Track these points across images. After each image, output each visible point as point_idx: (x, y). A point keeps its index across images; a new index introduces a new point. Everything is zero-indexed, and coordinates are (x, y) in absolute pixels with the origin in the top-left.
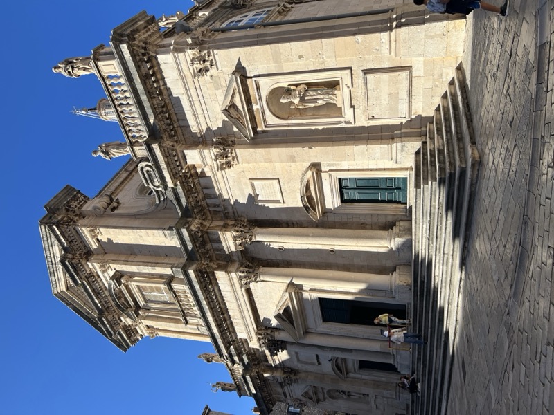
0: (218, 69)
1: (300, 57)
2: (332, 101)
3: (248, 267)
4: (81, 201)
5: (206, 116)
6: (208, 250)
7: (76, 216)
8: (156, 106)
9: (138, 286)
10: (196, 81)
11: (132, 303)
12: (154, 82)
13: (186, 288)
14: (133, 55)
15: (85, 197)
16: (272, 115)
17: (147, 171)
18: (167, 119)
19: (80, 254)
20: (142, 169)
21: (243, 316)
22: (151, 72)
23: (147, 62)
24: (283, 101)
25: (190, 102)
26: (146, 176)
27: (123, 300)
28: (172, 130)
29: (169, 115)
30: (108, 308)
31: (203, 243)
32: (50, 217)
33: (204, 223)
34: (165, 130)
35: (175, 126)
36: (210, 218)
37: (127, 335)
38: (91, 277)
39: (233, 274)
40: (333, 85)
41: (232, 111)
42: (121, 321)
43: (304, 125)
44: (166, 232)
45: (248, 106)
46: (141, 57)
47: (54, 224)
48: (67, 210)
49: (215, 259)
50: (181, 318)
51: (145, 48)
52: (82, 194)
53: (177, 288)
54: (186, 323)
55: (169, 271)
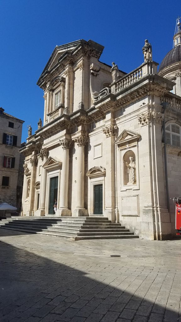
0: (141, 127)
1: (144, 166)
2: (130, 180)
3: (68, 144)
4: (96, 55)
5: (125, 122)
6: (74, 125)
7: (89, 55)
8: (127, 97)
9: (61, 90)
10: (136, 117)
11: (54, 88)
12: (137, 96)
13: (60, 115)
14: (146, 85)
15: (99, 57)
16: (125, 153)
17: (105, 92)
18: (123, 103)
19: (72, 60)
20: (106, 90)
21: (51, 142)
22: (140, 94)
23: (144, 92)
24: (130, 158)
25: (130, 114)
26: (104, 92)
27: (56, 83)
28: (119, 105)
29: (125, 103)
30: (52, 75)
31: (76, 122)
32: (85, 43)
33: (85, 122)
34: (118, 102)
35: (121, 106)
36: (88, 124)
37: (43, 84)
38: (63, 66)
39: (64, 137)
40: (135, 181)
41: (125, 134)
42: (48, 82)
44: (81, 104)
45: (127, 142)
46: (146, 89)
47: (82, 46)
48: (90, 50)
49: (72, 128)
50: (49, 113)
51: (150, 90)
52: (100, 55)
53: (60, 110)
54: (48, 115)
55: (66, 106)
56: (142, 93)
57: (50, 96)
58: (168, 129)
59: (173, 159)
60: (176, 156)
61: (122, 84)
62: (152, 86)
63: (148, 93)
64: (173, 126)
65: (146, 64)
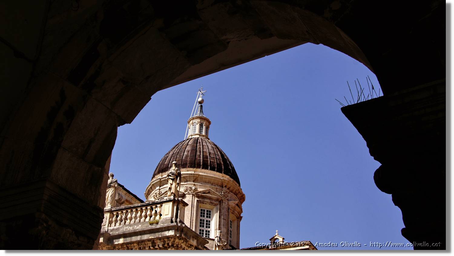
8: (132, 245)
14: (168, 237)
22: (157, 247)
23: (163, 245)
34: (114, 248)
46: (167, 242)
51: (173, 245)
56: (159, 247)
61: (124, 217)
62: (177, 240)
65: (170, 201)
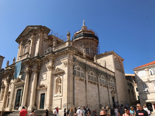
0: (65, 67)
1: (65, 85)
4: (47, 33)
7: (43, 32)
9: (28, 46)
11: (25, 44)
12: (63, 54)
13: (26, 58)
16: (57, 78)
17: (50, 50)
18: (57, 55)
19: (35, 33)
20: (50, 48)
24: (59, 81)
27: (26, 42)
28: (55, 56)
31: (34, 62)
32: (42, 27)
33: (39, 62)
35: (57, 57)
36: (41, 63)
38: (31, 35)
40: (60, 92)
42: (22, 40)
43: (55, 85)
44: (38, 53)
48: (44, 30)
49: (32, 64)
50: (21, 55)
52: (49, 33)
53: (26, 55)
54: (20, 57)
55: (30, 53)
56: (65, 53)
57: (22, 47)
58: (76, 69)
59: (77, 82)
60: (79, 81)
61: (58, 47)
62: (70, 51)
63: (68, 53)
64: (78, 67)
65: (67, 41)
